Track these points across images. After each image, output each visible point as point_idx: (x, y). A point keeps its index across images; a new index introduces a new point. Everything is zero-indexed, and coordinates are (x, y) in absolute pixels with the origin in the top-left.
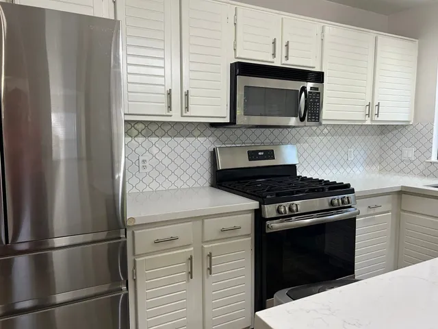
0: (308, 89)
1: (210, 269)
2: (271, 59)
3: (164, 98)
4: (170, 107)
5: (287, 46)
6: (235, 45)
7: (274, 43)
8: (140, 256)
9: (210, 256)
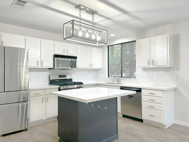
0: (73, 61)
1: (47, 101)
2: (63, 53)
3: (37, 62)
4: (38, 65)
5: (67, 50)
6: (54, 50)
7: (64, 50)
8: (31, 97)
9: (47, 98)
